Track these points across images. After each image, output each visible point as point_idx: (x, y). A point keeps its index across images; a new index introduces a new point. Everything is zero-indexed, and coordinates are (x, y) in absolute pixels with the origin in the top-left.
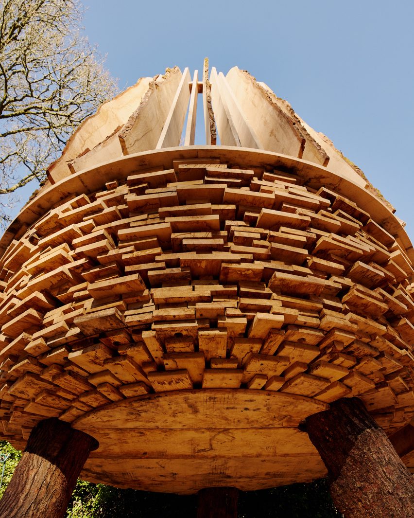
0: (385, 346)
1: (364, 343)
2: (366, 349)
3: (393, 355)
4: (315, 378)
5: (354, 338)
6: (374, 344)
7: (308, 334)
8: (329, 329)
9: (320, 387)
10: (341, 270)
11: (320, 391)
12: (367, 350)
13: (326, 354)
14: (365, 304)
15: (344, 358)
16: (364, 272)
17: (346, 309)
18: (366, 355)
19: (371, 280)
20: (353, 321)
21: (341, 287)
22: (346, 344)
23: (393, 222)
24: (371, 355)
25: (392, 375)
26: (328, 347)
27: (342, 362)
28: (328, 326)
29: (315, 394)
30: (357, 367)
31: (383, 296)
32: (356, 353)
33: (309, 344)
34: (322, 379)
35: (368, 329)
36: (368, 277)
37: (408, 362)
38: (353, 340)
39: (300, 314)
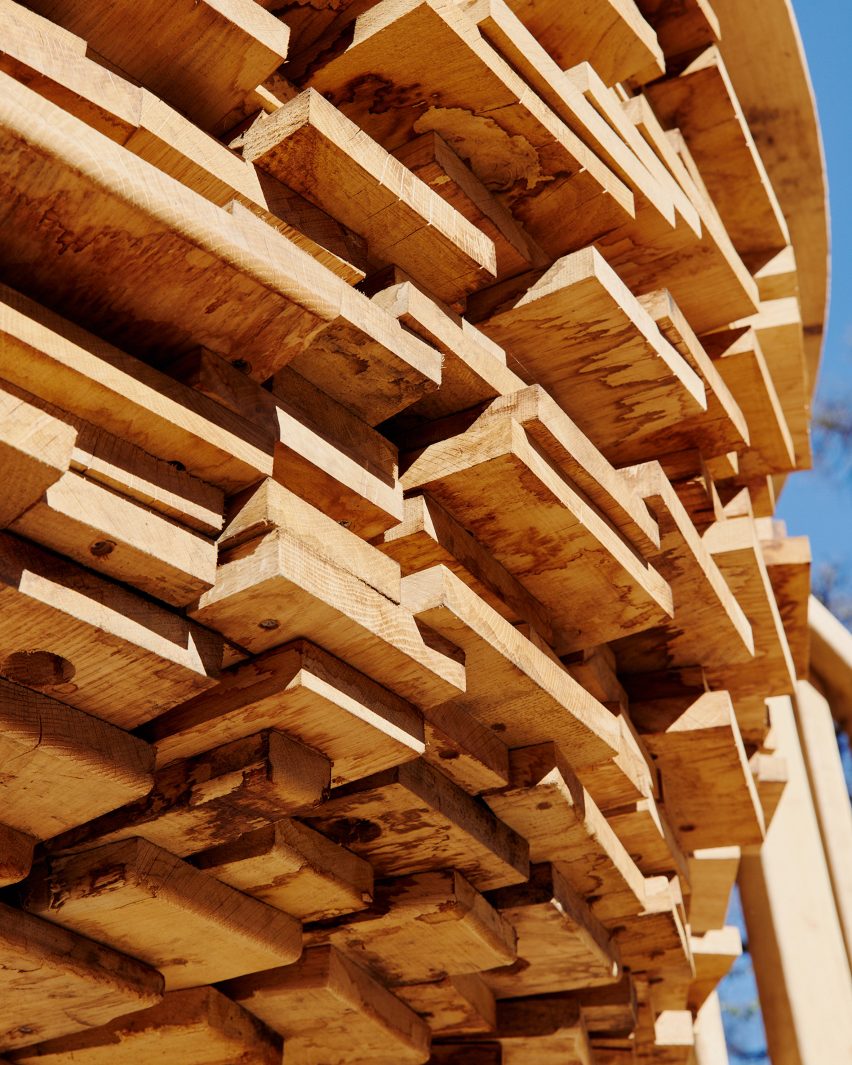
0: (574, 836)
1: (459, 791)
2: (457, 832)
3: (597, 898)
4: (64, 944)
5: (419, 747)
6: (517, 811)
7: (101, 636)
8: (260, 641)
9: (86, 1006)
10: (469, 263)
11: (72, 1027)
12: (462, 845)
13: (191, 809)
14: (544, 542)
15: (300, 854)
16: (596, 337)
17: (422, 533)
18: (444, 870)
19: (619, 404)
20: (440, 633)
21: (436, 377)
22: (346, 771)
23: (793, 152)
24: (472, 875)
25: (542, 1008)
26: (215, 762)
27: (280, 881)
28: (265, 616)
29: (34, 1039)
30: (362, 928)
31: (666, 524)
32: (388, 841)
33: (93, 705)
34: (107, 961)
35: (517, 704)
36: (615, 379)
37: (655, 953)
38: (400, 759)
39: (76, 469)
